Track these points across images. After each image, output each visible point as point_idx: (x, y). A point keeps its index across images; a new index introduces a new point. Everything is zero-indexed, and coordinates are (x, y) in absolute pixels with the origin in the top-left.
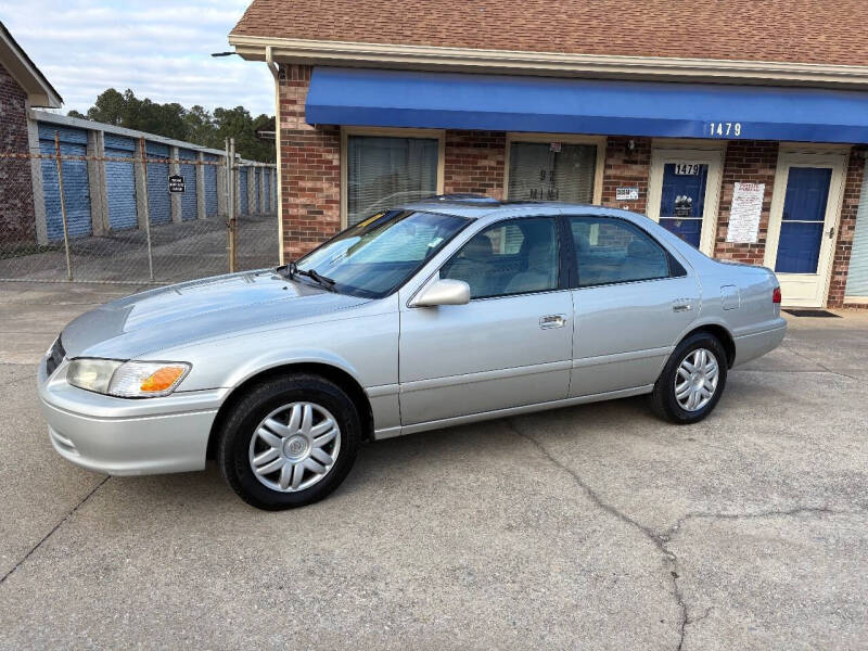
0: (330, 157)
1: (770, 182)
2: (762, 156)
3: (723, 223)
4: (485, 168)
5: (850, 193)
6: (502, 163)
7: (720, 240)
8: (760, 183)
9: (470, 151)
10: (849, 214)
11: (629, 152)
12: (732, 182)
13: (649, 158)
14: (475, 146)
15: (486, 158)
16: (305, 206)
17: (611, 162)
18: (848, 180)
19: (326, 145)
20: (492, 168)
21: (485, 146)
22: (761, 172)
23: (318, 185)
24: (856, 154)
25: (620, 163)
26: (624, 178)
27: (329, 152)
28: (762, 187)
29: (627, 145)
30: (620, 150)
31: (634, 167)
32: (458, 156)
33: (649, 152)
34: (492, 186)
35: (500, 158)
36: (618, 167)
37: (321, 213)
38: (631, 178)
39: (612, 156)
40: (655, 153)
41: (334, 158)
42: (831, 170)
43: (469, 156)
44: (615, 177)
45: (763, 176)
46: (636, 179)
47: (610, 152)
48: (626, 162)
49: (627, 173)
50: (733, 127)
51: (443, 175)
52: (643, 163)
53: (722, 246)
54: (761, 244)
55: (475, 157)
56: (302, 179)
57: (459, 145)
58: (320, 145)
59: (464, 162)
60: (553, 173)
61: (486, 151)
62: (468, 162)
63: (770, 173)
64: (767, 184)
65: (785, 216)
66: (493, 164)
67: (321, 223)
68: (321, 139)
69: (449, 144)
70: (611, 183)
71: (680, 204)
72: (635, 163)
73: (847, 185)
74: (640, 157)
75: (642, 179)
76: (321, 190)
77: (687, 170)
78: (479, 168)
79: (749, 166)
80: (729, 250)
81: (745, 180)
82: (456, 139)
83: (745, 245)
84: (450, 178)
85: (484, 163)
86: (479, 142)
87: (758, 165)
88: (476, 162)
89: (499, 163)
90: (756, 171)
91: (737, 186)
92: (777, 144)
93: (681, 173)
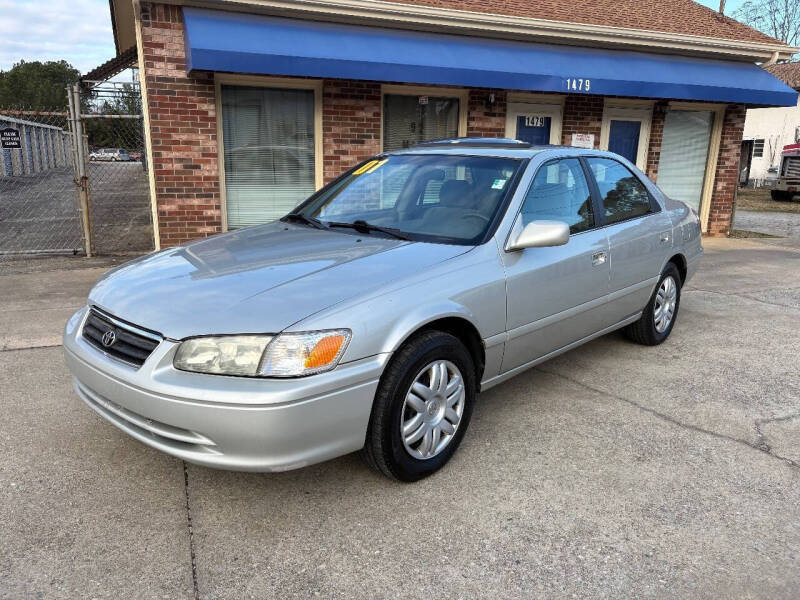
0: (205, 107)
1: (597, 133)
2: (593, 110)
4: (363, 119)
5: (654, 142)
6: (378, 114)
8: (591, 133)
9: (347, 102)
10: (653, 160)
11: (489, 104)
12: (571, 133)
13: (505, 110)
14: (352, 97)
15: (362, 109)
16: (180, 160)
17: (473, 114)
18: (652, 131)
19: (199, 95)
20: (369, 119)
21: (362, 98)
22: (591, 124)
23: (194, 137)
24: (658, 109)
25: (481, 115)
26: (485, 129)
27: (204, 102)
28: (592, 138)
29: (487, 99)
30: (482, 104)
31: (493, 119)
32: (335, 107)
33: (505, 105)
34: (370, 137)
35: (376, 110)
36: (481, 119)
37: (198, 167)
38: (491, 130)
39: (474, 109)
40: (509, 105)
41: (210, 109)
42: (640, 123)
43: (346, 107)
44: (478, 129)
45: (592, 128)
46: (495, 130)
47: (472, 105)
48: (486, 114)
49: (488, 125)
50: (584, 83)
51: (321, 127)
52: (500, 115)
55: (352, 108)
56: (175, 131)
57: (337, 96)
58: (193, 94)
59: (343, 113)
60: (422, 126)
61: (362, 103)
62: (347, 114)
63: (597, 125)
66: (370, 115)
67: (199, 178)
68: (195, 88)
69: (326, 95)
70: (475, 134)
72: (494, 115)
73: (651, 135)
74: (498, 110)
75: (499, 130)
76: (197, 143)
77: (535, 120)
78: (356, 119)
79: (583, 119)
81: (580, 131)
82: (334, 90)
84: (330, 130)
85: (361, 114)
86: (356, 93)
87: (589, 118)
88: (354, 114)
89: (375, 114)
90: (588, 124)
91: (574, 136)
92: (602, 100)
93: (530, 125)
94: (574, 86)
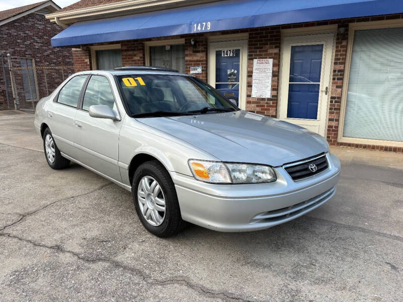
0: (86, 60)
1: (277, 57)
2: (270, 40)
3: (250, 85)
4: (136, 60)
5: (340, 60)
6: (144, 58)
7: (249, 96)
8: (270, 58)
9: (130, 53)
10: (338, 76)
12: (253, 59)
14: (132, 50)
15: (135, 55)
17: (187, 53)
18: (337, 51)
20: (139, 60)
21: (134, 50)
22: (270, 51)
25: (191, 53)
26: (194, 61)
27: (86, 58)
28: (271, 61)
30: (190, 46)
31: (198, 54)
32: (126, 56)
33: (207, 45)
36: (190, 55)
38: (197, 61)
39: (187, 49)
41: (88, 61)
42: (322, 45)
43: (129, 55)
44: (190, 61)
45: (272, 54)
46: (200, 61)
48: (194, 52)
49: (195, 58)
50: (206, 25)
52: (202, 51)
53: (250, 99)
54: (275, 99)
55: (132, 55)
57: (126, 50)
58: (84, 56)
59: (129, 58)
61: (135, 53)
63: (276, 51)
64: (274, 58)
65: (291, 79)
66: (139, 58)
68: (85, 53)
69: (122, 51)
70: (188, 64)
71: (230, 75)
72: (198, 52)
73: (336, 55)
74: (201, 48)
75: (203, 61)
77: (229, 53)
78: (134, 61)
79: (262, 48)
80: (254, 103)
81: (260, 57)
82: (124, 48)
83: (263, 99)
85: (136, 58)
86: (133, 48)
87: (267, 46)
88: (132, 58)
89: (141, 58)
90: (267, 51)
91: (255, 61)
92: (279, 32)
93: (226, 56)
94: (199, 28)
